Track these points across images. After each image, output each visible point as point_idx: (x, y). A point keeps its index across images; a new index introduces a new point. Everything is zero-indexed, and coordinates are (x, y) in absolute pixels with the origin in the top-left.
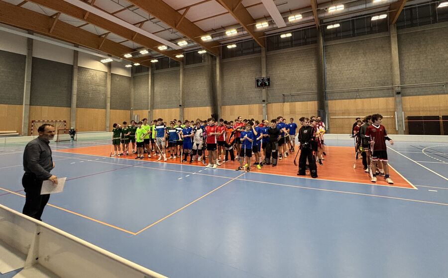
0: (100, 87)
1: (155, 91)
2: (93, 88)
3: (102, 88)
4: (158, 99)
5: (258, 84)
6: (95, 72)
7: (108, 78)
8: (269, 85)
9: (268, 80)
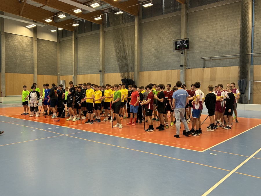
0: (27, 53)
1: (78, 56)
2: (20, 54)
3: (28, 54)
4: (81, 64)
5: (176, 47)
6: (21, 38)
7: (34, 44)
8: (188, 47)
9: (187, 41)
